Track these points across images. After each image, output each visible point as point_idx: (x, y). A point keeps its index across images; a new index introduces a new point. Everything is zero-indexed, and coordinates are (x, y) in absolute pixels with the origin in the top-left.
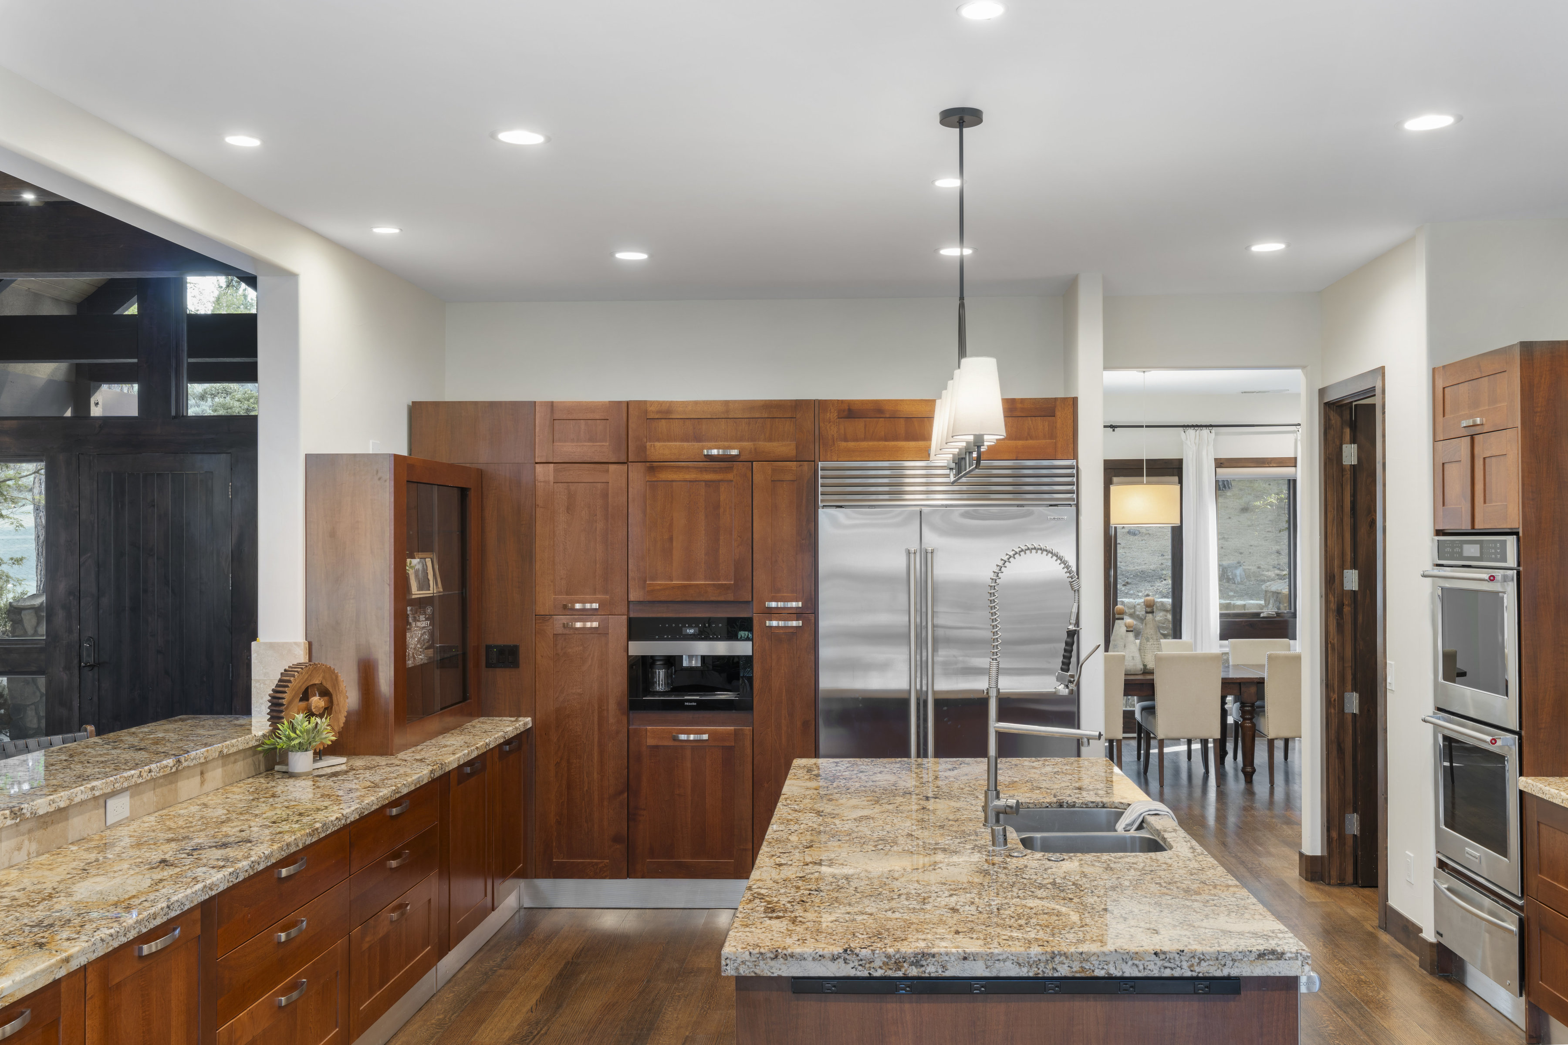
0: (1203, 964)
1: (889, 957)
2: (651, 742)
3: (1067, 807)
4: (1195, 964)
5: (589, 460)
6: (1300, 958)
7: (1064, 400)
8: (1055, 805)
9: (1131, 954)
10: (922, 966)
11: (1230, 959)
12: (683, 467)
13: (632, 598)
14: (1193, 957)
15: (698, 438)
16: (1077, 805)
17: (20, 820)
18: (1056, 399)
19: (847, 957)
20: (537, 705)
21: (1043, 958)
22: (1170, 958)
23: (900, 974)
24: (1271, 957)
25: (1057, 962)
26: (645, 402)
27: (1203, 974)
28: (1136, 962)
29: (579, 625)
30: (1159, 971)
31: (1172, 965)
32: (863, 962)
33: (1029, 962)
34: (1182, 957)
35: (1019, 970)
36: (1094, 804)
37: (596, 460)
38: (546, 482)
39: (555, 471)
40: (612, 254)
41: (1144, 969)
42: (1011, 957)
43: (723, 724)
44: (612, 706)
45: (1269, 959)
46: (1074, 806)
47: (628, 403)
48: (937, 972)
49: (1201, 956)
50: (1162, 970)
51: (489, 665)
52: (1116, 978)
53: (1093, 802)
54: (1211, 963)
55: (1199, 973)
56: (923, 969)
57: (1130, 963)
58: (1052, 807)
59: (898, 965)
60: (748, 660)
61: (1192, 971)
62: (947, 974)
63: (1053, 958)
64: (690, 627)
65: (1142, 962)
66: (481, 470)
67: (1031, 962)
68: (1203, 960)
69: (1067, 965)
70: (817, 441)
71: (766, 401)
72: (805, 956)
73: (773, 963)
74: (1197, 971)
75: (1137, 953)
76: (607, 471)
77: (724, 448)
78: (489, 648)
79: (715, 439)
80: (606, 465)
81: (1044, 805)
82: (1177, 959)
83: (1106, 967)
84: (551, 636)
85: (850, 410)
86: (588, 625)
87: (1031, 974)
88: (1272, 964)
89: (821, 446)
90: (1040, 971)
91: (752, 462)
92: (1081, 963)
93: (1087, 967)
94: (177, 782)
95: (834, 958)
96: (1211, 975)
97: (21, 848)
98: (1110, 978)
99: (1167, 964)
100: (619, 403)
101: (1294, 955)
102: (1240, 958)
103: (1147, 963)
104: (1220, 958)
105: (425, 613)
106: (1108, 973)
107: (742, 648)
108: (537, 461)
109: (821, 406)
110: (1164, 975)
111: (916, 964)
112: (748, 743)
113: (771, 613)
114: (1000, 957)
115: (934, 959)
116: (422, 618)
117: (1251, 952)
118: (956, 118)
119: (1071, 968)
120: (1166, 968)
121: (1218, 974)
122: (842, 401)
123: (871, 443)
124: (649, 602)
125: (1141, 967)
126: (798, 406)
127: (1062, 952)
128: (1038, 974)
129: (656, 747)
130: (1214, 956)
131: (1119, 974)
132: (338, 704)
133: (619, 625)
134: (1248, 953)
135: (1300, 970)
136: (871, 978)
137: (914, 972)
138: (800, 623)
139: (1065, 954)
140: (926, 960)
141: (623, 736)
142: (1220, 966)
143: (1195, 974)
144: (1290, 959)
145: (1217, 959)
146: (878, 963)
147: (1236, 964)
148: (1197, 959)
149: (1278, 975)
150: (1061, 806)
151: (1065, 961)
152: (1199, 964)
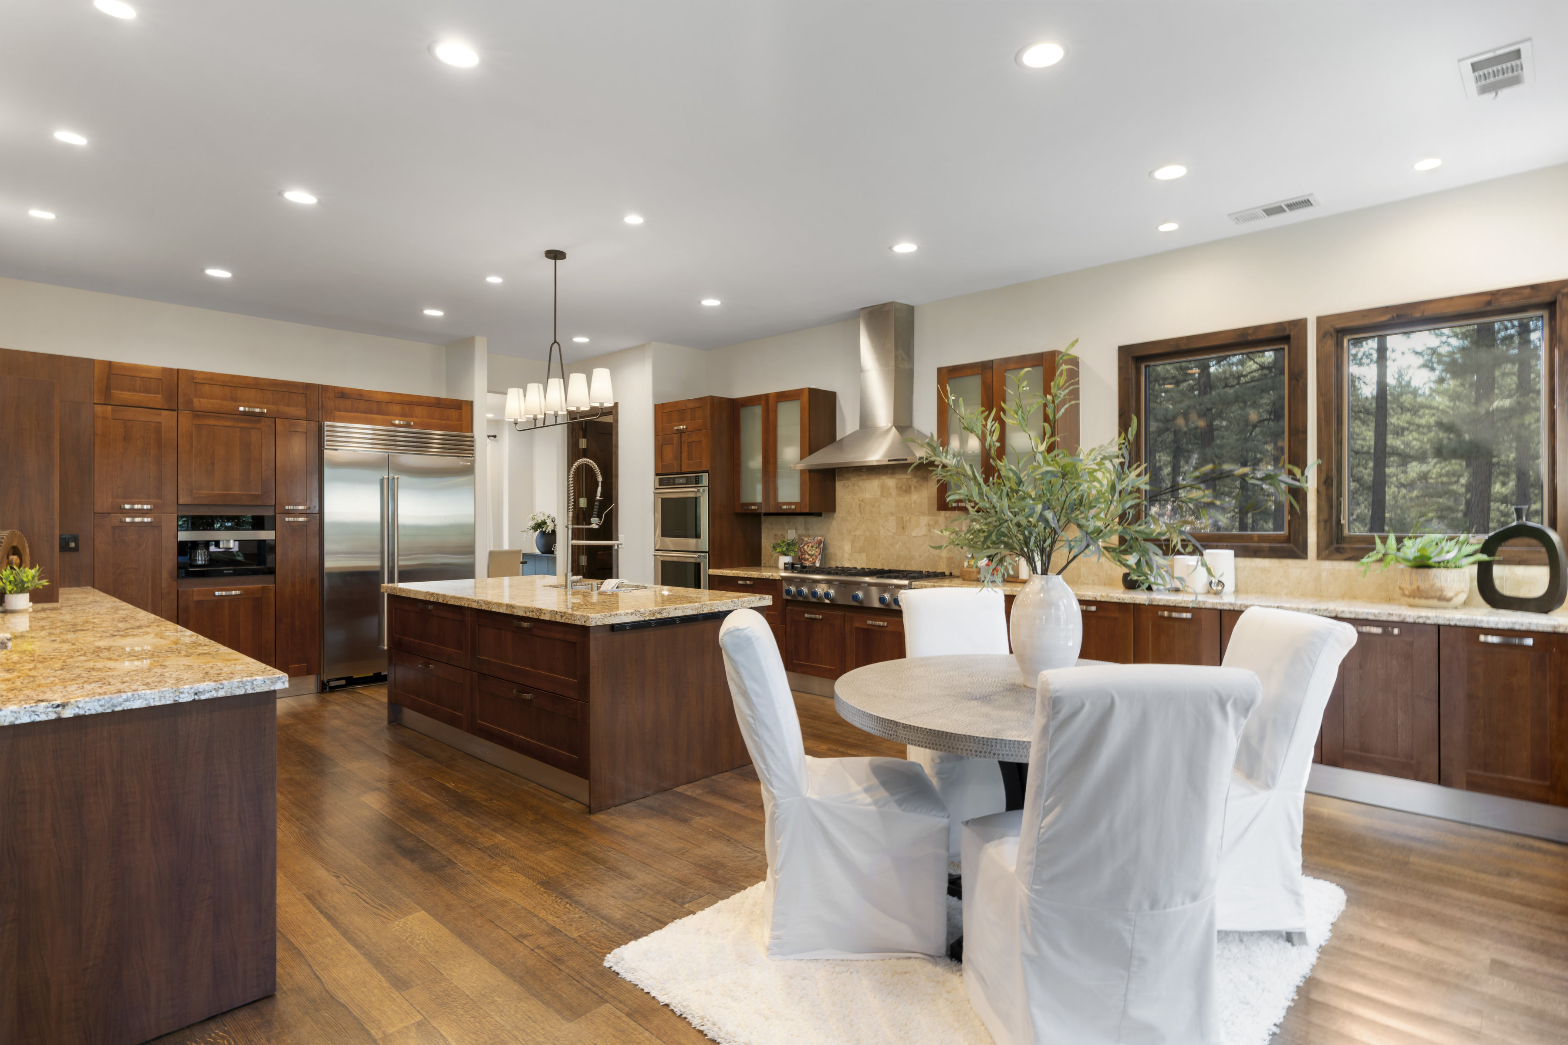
1: (650, 611)
2: (197, 598)
5: (143, 405)
7: (467, 402)
12: (223, 417)
13: (181, 502)
15: (234, 400)
18: (460, 400)
20: (96, 578)
23: (654, 618)
26: (192, 371)
29: (128, 520)
32: (642, 614)
37: (151, 406)
38: (104, 417)
39: (113, 410)
40: (203, 270)
43: (253, 584)
44: (165, 575)
47: (178, 370)
59: (654, 614)
60: (272, 542)
62: (670, 616)
64: (228, 521)
70: (321, 409)
76: (160, 414)
77: (249, 407)
79: (247, 401)
80: (159, 411)
84: (109, 528)
85: (342, 393)
86: (146, 520)
89: (323, 413)
91: (275, 418)
95: (632, 614)
100: (171, 370)
107: (266, 535)
108: (95, 402)
109: (323, 389)
111: (660, 613)
112: (272, 595)
113: (289, 513)
118: (553, 255)
122: (338, 387)
123: (356, 414)
124: (194, 505)
126: (306, 387)
129: (202, 601)
133: (170, 520)
136: (644, 621)
137: (659, 616)
138: (309, 519)
141: (174, 596)
146: (647, 614)
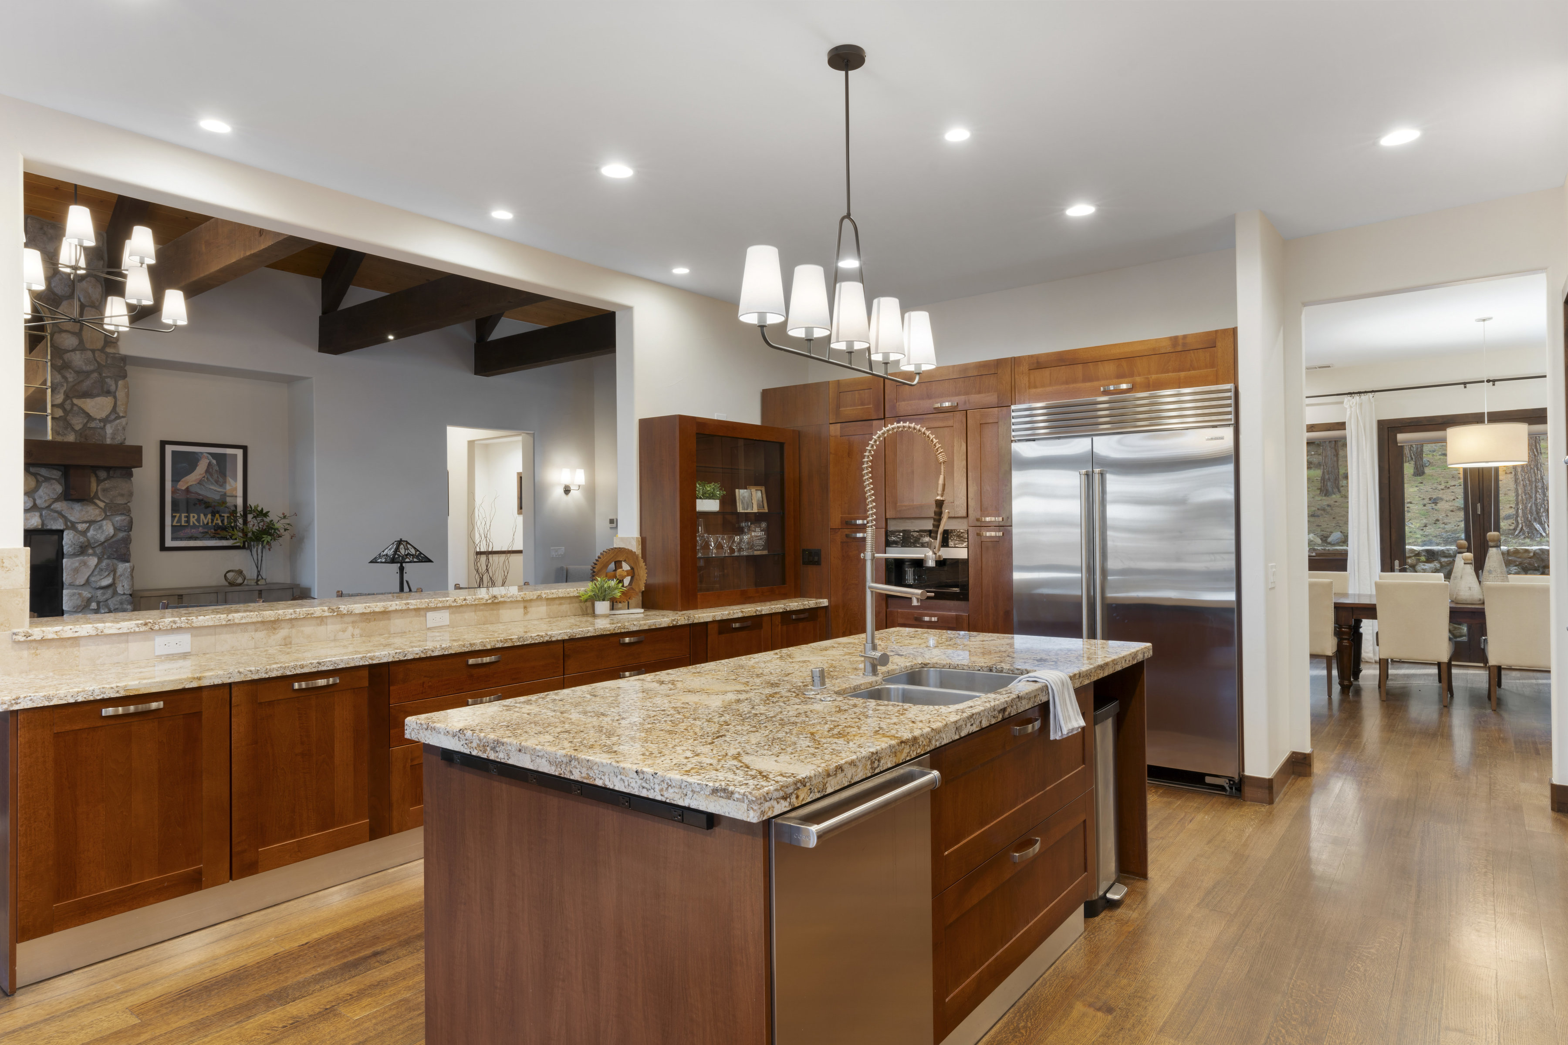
0: (671, 790)
1: (480, 740)
3: (996, 672)
4: (665, 789)
5: (859, 419)
6: (746, 801)
8: (985, 670)
9: (620, 768)
10: (497, 752)
11: (691, 790)
13: (888, 516)
14: (663, 781)
15: (929, 397)
16: (1004, 671)
17: (337, 614)
18: (1216, 331)
19: (460, 736)
20: (831, 590)
21: (565, 760)
22: (646, 779)
24: (722, 794)
25: (573, 766)
27: (670, 800)
28: (623, 777)
30: (639, 790)
31: (648, 787)
32: (467, 742)
33: (556, 762)
34: (655, 779)
35: (550, 768)
36: (1019, 671)
37: (865, 418)
38: (836, 436)
39: (841, 428)
41: (628, 785)
42: (545, 755)
43: (950, 610)
45: (720, 797)
46: (1002, 671)
48: (504, 759)
49: (669, 781)
50: (641, 789)
51: (804, 563)
52: (609, 789)
53: (1018, 669)
54: (676, 790)
55: (667, 798)
56: (497, 754)
57: (619, 777)
58: (983, 671)
59: (485, 748)
60: (965, 562)
61: (662, 795)
63: (570, 762)
65: (628, 778)
66: (799, 432)
67: (557, 762)
68: (670, 786)
69: (578, 770)
70: (1013, 390)
71: (976, 362)
72: (440, 730)
73: (426, 732)
74: (666, 796)
75: (624, 769)
76: (872, 425)
77: (941, 402)
78: (804, 551)
79: (944, 396)
80: (871, 422)
81: (977, 668)
82: (651, 780)
83: (603, 777)
84: (840, 543)
85: (1038, 362)
87: (557, 774)
88: (723, 802)
89: (1016, 394)
90: (562, 772)
91: (966, 410)
92: (588, 770)
93: (591, 775)
94: (499, 610)
95: (454, 735)
96: (675, 803)
97: (345, 631)
98: (605, 789)
99: (644, 785)
101: (740, 797)
102: (698, 790)
103: (631, 780)
104: (683, 787)
105: (761, 527)
106: (604, 784)
107: (961, 553)
108: (830, 422)
109: (1015, 361)
110: (642, 795)
111: (494, 749)
113: (981, 526)
114: (540, 754)
115: (503, 747)
116: (758, 529)
117: (707, 785)
119: (581, 773)
120: (643, 788)
121: (681, 803)
122: (1032, 356)
123: (1055, 387)
124: (898, 518)
125: (626, 784)
126: (999, 363)
127: (576, 757)
128: (561, 774)
130: (679, 784)
131: (611, 787)
132: (639, 575)
134: (704, 786)
135: (746, 814)
137: (492, 756)
138: (1001, 534)
139: (578, 759)
140: (499, 747)
141: (883, 616)
142: (683, 795)
143: (664, 800)
144: (738, 800)
145: (681, 788)
147: (695, 795)
148: (665, 784)
149: (727, 815)
150: (991, 670)
151: (578, 766)
152: (667, 789)
